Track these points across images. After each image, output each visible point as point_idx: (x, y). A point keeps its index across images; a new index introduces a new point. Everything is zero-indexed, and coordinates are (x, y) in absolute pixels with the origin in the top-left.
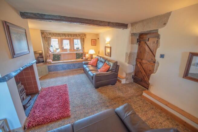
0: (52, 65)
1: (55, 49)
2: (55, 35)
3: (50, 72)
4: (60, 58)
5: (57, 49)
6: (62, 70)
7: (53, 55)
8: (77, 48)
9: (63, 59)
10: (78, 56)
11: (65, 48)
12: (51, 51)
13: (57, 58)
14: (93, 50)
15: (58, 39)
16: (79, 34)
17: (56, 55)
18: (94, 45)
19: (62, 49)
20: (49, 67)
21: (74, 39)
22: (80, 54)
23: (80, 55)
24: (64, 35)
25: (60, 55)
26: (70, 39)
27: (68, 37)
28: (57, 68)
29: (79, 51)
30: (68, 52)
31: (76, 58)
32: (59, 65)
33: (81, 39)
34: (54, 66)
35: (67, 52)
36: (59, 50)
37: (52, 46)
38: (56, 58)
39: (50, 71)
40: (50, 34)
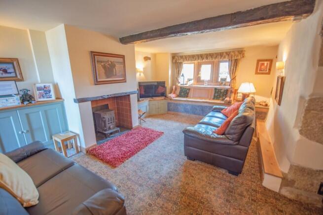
0: (172, 102)
1: (186, 80)
2: (187, 59)
3: (169, 112)
4: (188, 94)
5: (189, 80)
6: (183, 112)
7: (181, 88)
8: (222, 79)
9: (192, 97)
10: (216, 94)
11: (202, 79)
12: (179, 83)
13: (184, 93)
14: (251, 84)
15: (194, 63)
16: (226, 53)
17: (184, 88)
18: (262, 74)
19: (198, 79)
20: (169, 104)
21: (219, 62)
22: (222, 91)
23: (220, 92)
24: (201, 56)
25: (189, 89)
26: (213, 62)
27: (207, 58)
28: (178, 108)
29: (225, 85)
30: (205, 86)
31: (213, 97)
32: (180, 104)
33: (230, 60)
34: (174, 104)
35: (203, 85)
36: (192, 82)
37: (183, 75)
38: (182, 94)
39: (169, 110)
40: (182, 57)
